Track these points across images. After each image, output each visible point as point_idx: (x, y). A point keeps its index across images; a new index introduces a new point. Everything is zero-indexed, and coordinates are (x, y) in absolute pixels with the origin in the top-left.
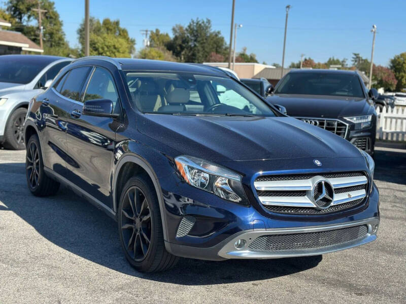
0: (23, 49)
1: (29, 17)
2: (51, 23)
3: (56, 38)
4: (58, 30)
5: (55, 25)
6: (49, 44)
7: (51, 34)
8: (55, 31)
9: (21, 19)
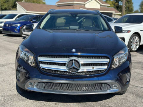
0: (113, 13)
1: (121, 2)
2: (129, 3)
3: (130, 9)
4: (131, 6)
5: (130, 4)
6: (127, 11)
7: (128, 7)
8: (130, 6)
9: (118, 3)
